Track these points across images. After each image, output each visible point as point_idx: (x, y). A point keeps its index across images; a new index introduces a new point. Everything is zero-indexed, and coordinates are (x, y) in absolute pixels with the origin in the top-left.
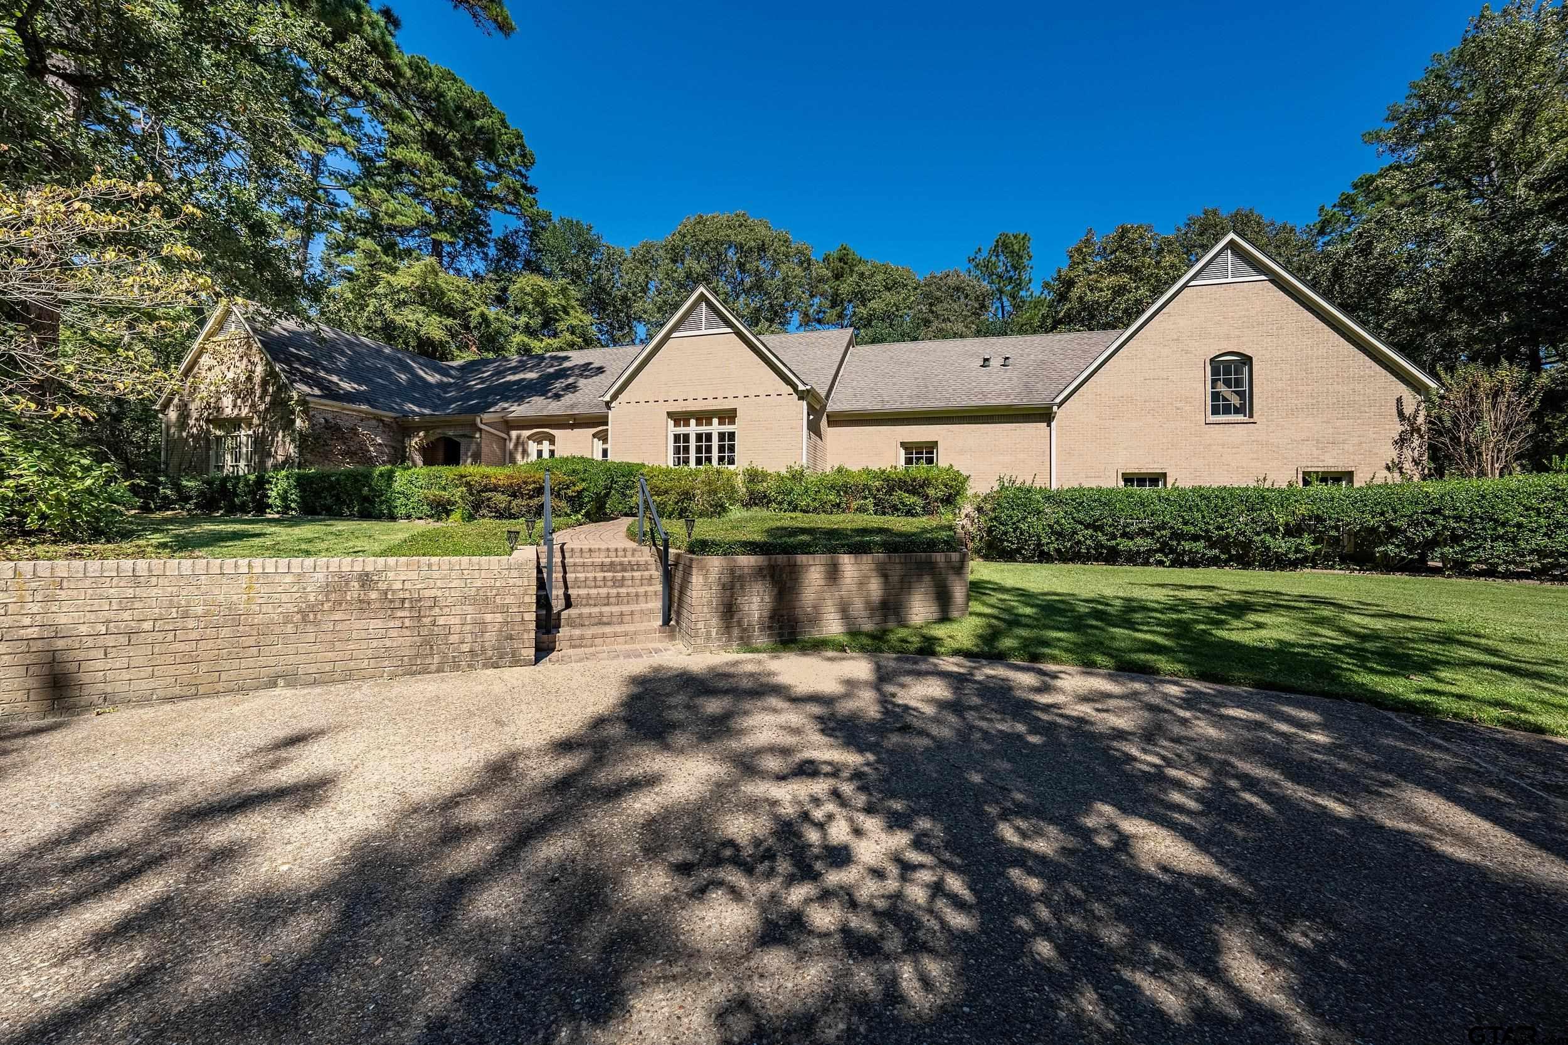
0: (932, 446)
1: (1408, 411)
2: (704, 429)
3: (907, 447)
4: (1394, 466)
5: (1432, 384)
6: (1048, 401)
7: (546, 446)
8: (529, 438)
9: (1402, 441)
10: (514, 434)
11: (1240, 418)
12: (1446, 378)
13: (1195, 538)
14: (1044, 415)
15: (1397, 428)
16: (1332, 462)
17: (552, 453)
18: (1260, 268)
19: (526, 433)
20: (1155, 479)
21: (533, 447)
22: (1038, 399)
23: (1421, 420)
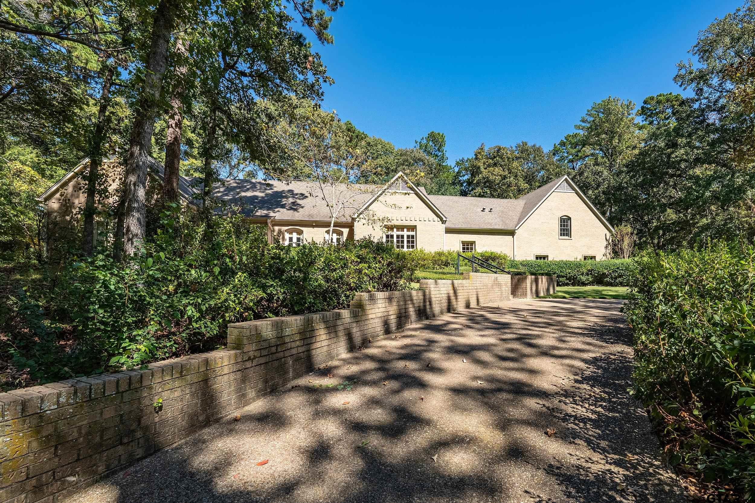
0: (473, 243)
1: (608, 238)
2: (400, 233)
3: (464, 243)
4: (605, 255)
5: (613, 230)
6: (513, 228)
7: (295, 236)
8: (286, 231)
9: (606, 247)
10: (277, 228)
11: (567, 237)
12: (616, 228)
13: (563, 277)
14: (512, 233)
15: (605, 243)
16: (590, 253)
17: (298, 239)
18: (573, 189)
19: (284, 228)
20: (545, 257)
21: (287, 236)
22: (510, 227)
23: (610, 241)
